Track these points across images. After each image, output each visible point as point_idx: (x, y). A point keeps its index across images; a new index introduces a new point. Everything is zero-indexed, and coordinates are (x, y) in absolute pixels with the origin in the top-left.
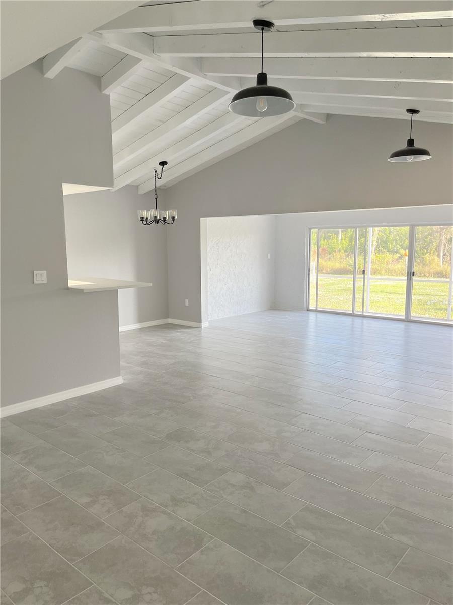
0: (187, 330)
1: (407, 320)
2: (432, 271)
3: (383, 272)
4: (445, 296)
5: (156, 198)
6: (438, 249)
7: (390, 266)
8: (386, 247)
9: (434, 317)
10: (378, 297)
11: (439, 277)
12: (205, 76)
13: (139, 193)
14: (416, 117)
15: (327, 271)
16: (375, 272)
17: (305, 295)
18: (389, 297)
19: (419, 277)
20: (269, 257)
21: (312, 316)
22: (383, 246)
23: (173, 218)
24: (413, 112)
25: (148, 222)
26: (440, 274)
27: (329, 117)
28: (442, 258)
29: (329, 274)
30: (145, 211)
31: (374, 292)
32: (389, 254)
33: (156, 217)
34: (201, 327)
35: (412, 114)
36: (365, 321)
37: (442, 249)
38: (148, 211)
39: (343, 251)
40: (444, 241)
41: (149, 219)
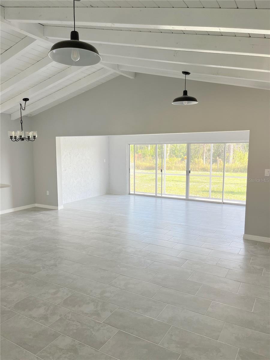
0: (48, 212)
1: (187, 199)
2: (199, 168)
3: (173, 168)
4: (207, 182)
5: (22, 123)
6: (203, 155)
7: (177, 165)
8: (175, 154)
9: (202, 196)
10: (170, 184)
11: (203, 171)
12: (47, 39)
13: (11, 119)
14: (188, 77)
15: (142, 168)
16: (169, 168)
17: (127, 185)
18: (177, 184)
19: (193, 171)
20: (105, 162)
21: (132, 197)
22: (173, 153)
23: (34, 137)
24: (186, 73)
25: (16, 139)
26: (204, 170)
27: (136, 74)
28: (205, 160)
29: (143, 169)
30: (14, 132)
31: (168, 180)
32: (176, 158)
33: (21, 136)
34: (58, 210)
35: (186, 75)
36: (163, 200)
37: (205, 155)
38: (15, 131)
39: (151, 156)
40: (206, 151)
41: (17, 137)
